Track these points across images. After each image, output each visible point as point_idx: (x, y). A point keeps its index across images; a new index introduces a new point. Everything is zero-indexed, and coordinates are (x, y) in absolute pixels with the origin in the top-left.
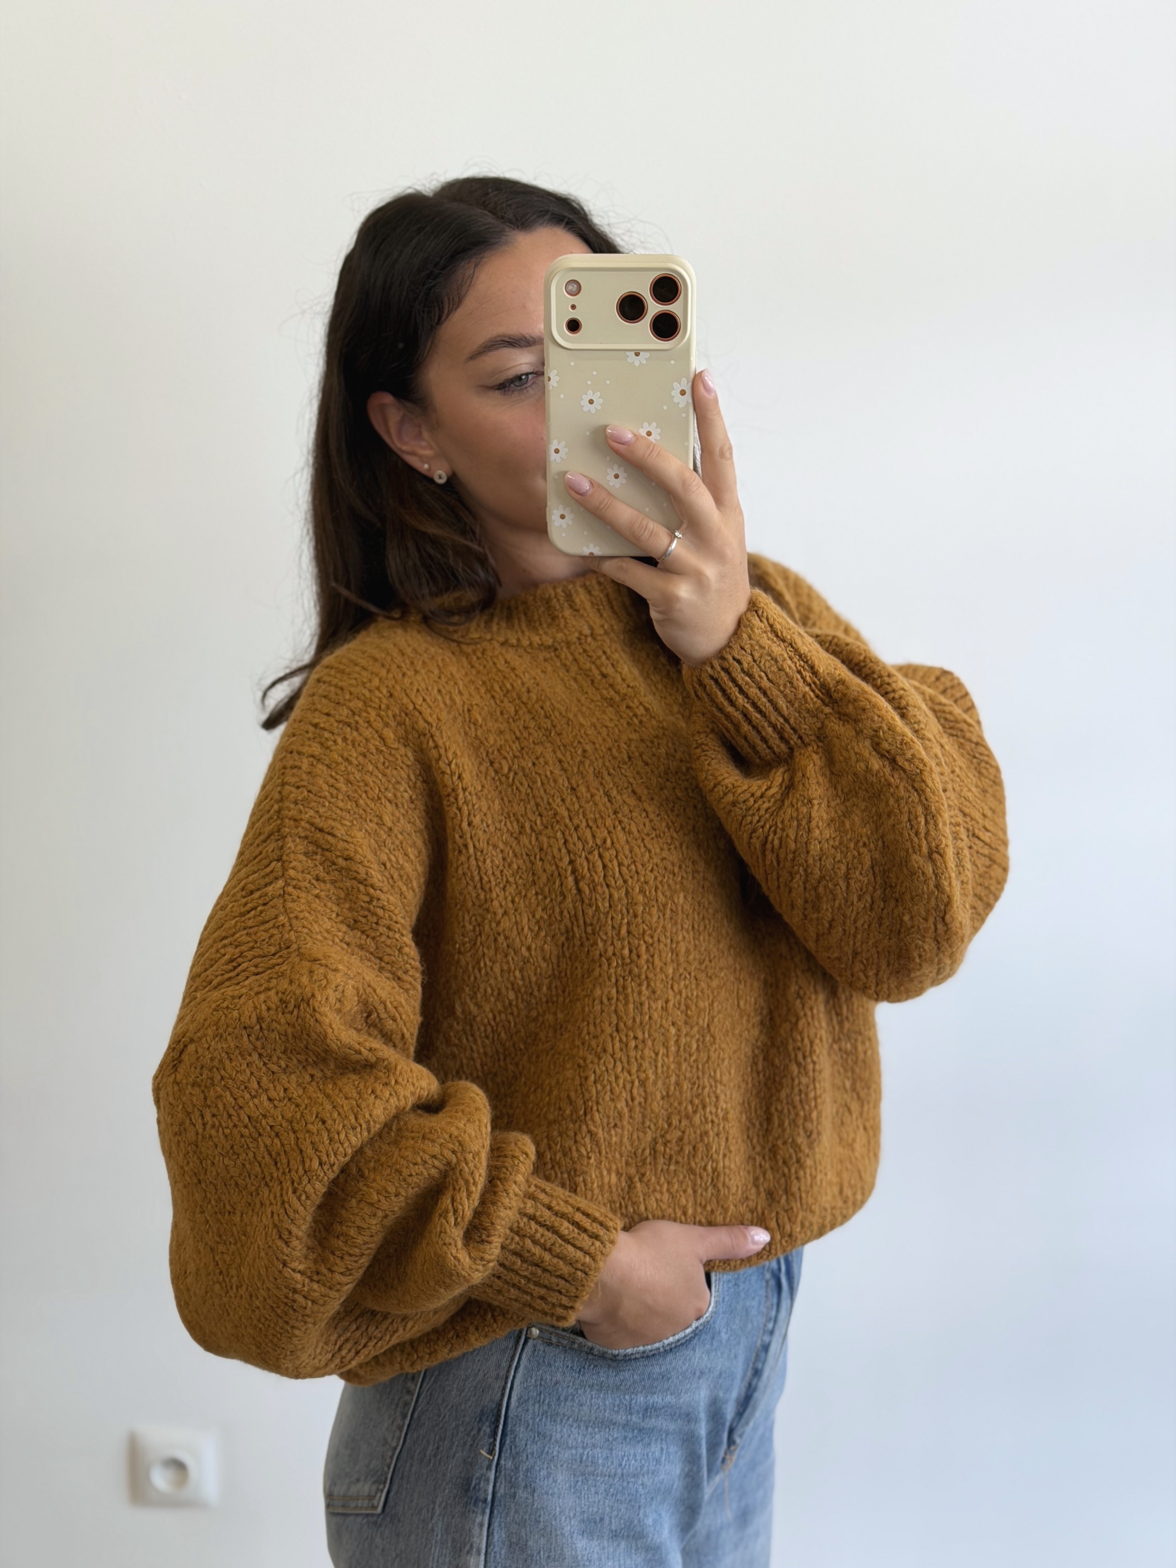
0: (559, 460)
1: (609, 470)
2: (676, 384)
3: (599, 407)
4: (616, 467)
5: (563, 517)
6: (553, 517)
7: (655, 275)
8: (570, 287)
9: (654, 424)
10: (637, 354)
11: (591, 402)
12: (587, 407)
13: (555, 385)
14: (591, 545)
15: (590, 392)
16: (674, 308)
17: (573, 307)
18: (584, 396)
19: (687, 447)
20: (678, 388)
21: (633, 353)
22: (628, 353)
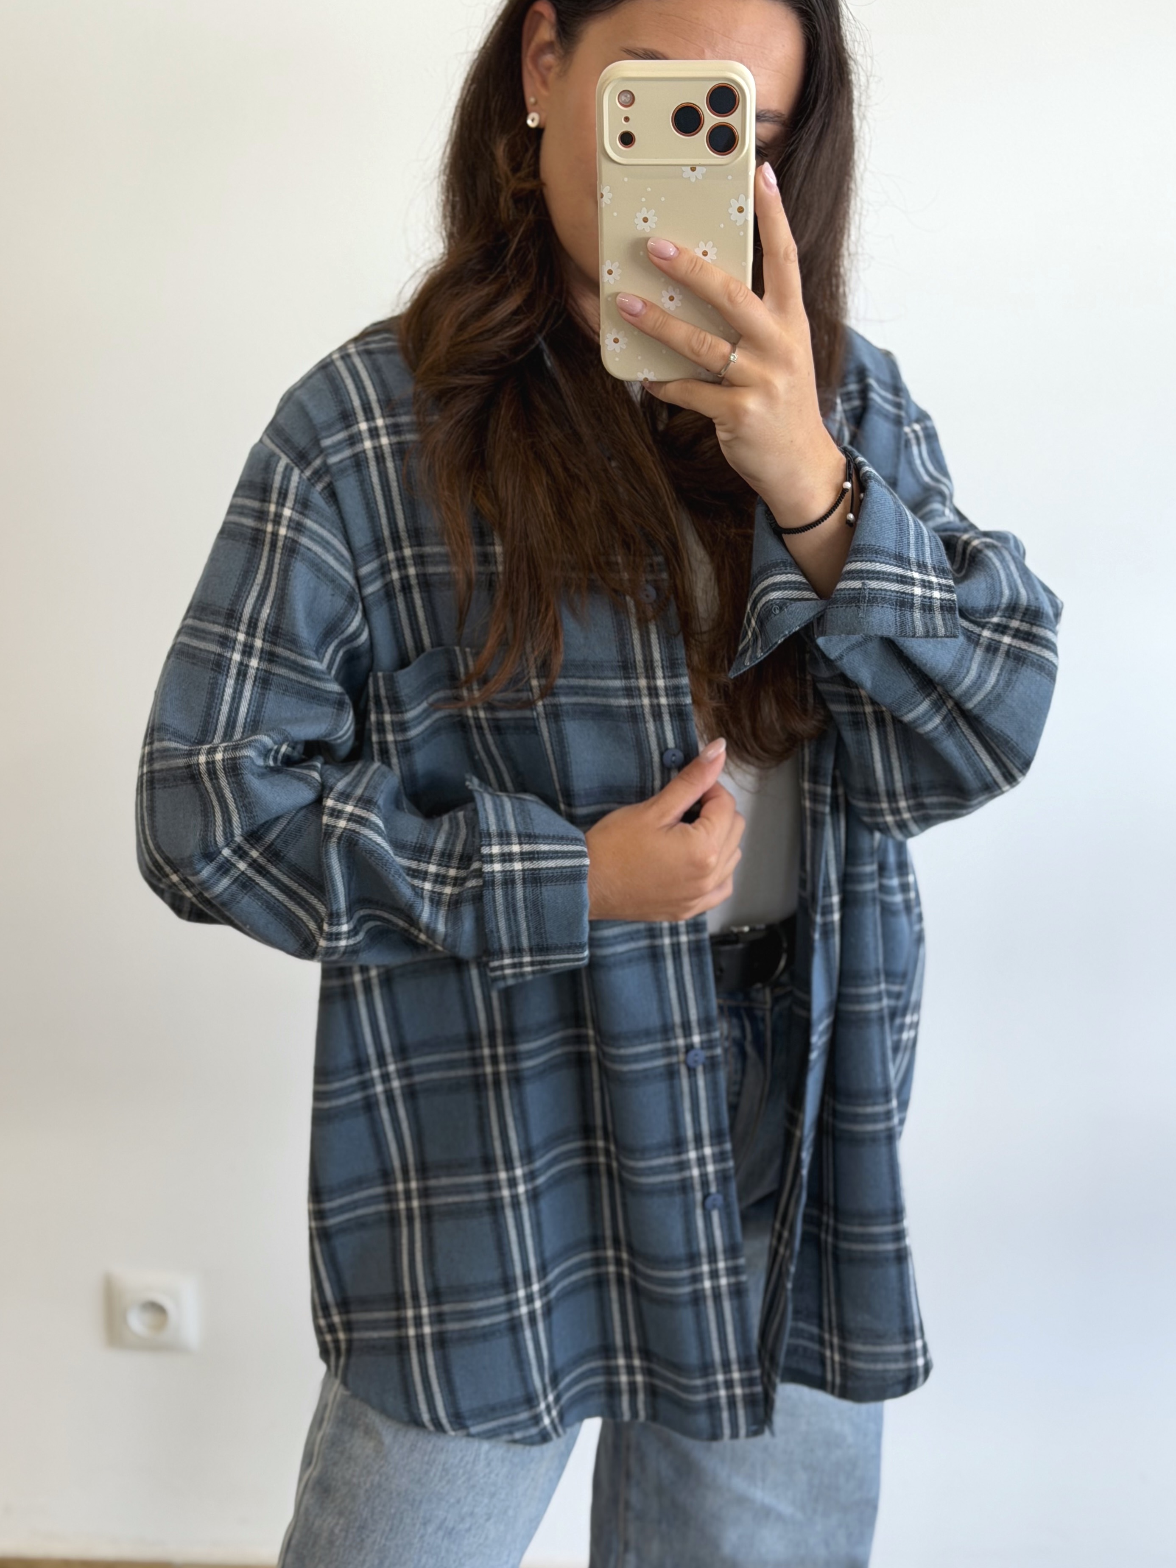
0: (612, 282)
1: (664, 292)
2: (733, 201)
3: (654, 226)
4: (670, 288)
5: (616, 341)
6: (607, 341)
7: (710, 86)
8: (623, 98)
9: (711, 243)
10: (693, 169)
11: (645, 220)
12: (641, 225)
13: (609, 202)
14: (646, 371)
15: (644, 209)
16: (731, 120)
17: (627, 119)
18: (638, 214)
19: (745, 268)
20: (736, 205)
21: (689, 168)
22: (684, 168)
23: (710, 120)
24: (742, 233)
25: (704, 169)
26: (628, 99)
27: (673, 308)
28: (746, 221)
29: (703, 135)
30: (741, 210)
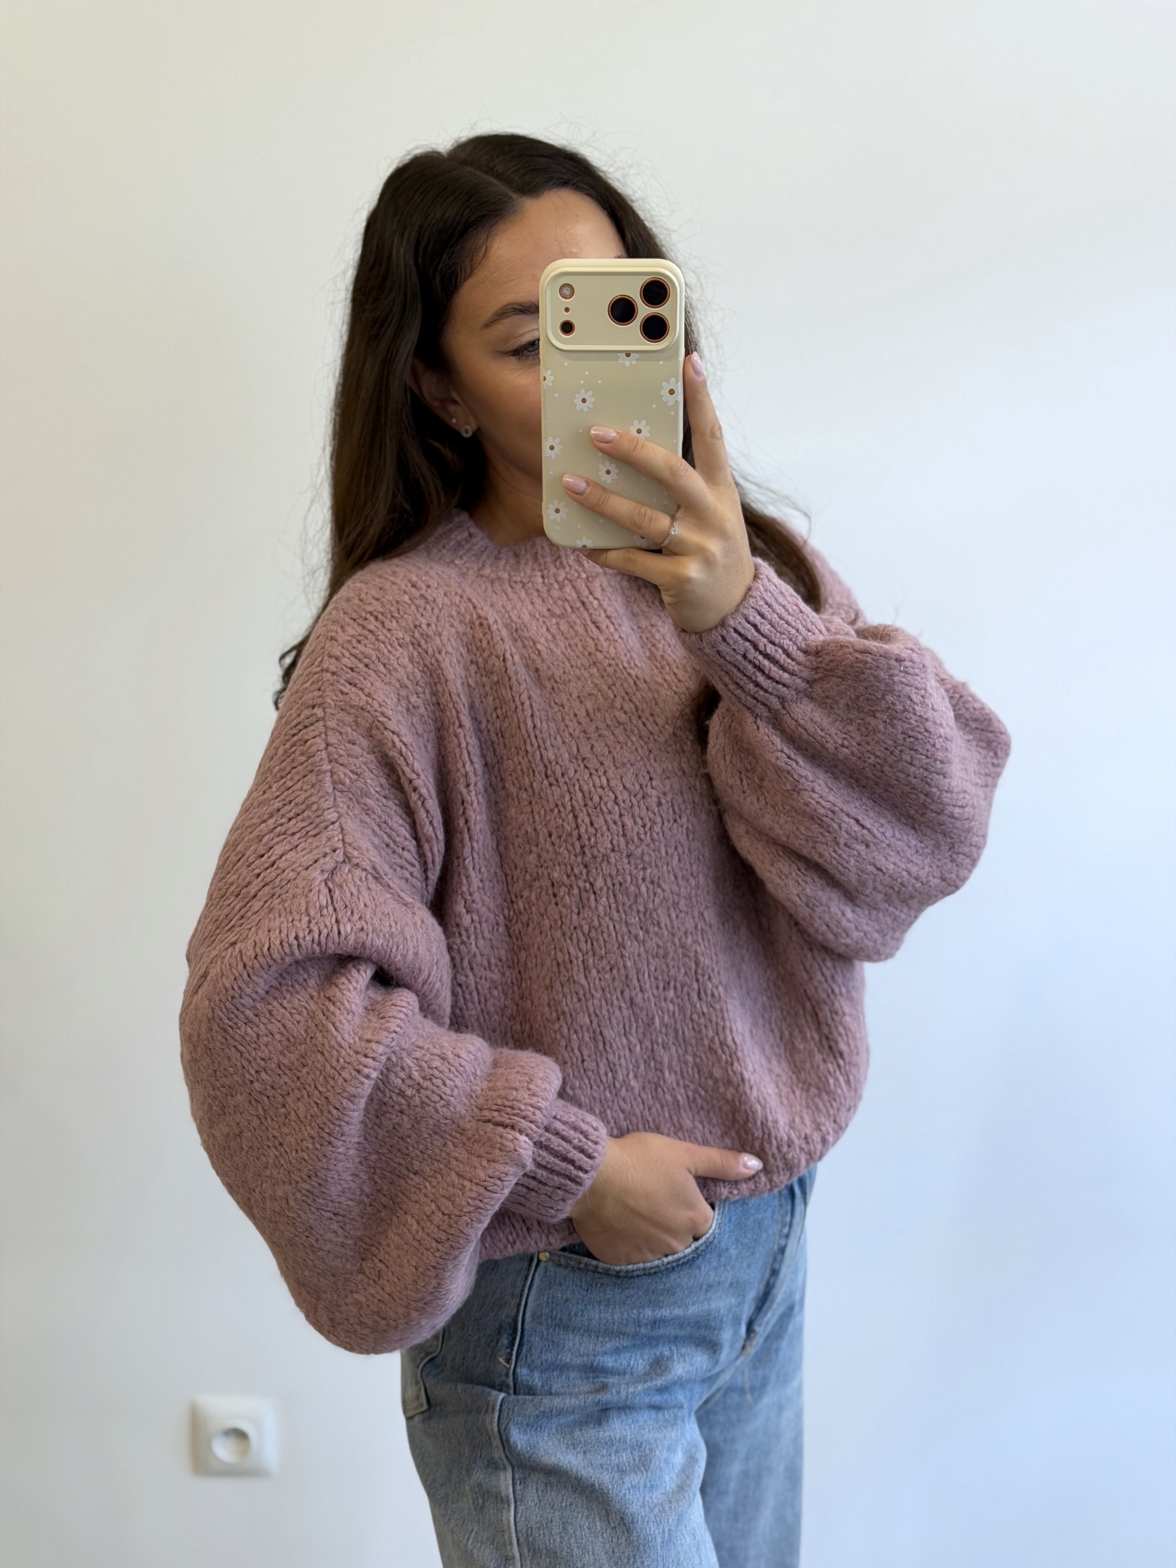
0: (554, 457)
1: (604, 469)
2: (664, 384)
3: (591, 406)
4: (607, 462)
5: (557, 511)
7: (642, 281)
8: (564, 291)
9: (644, 422)
10: (628, 355)
11: (584, 401)
12: (580, 405)
13: (551, 383)
15: (583, 391)
16: (662, 311)
17: (567, 310)
18: (577, 395)
19: (677, 444)
20: (667, 387)
21: (624, 354)
22: (619, 354)
23: (644, 311)
24: (673, 413)
25: (638, 356)
26: (567, 291)
27: (609, 481)
28: (677, 401)
29: (636, 325)
30: (672, 392)
